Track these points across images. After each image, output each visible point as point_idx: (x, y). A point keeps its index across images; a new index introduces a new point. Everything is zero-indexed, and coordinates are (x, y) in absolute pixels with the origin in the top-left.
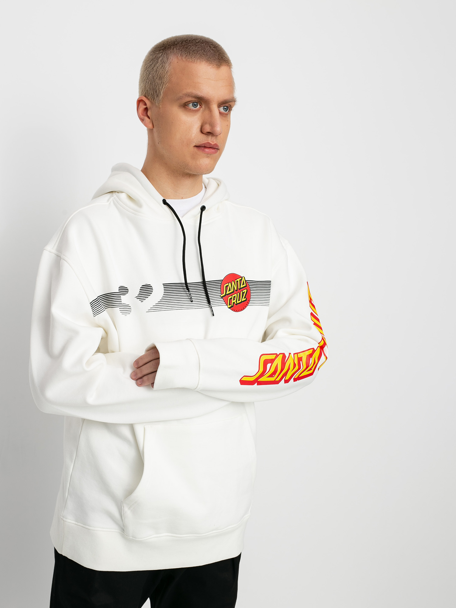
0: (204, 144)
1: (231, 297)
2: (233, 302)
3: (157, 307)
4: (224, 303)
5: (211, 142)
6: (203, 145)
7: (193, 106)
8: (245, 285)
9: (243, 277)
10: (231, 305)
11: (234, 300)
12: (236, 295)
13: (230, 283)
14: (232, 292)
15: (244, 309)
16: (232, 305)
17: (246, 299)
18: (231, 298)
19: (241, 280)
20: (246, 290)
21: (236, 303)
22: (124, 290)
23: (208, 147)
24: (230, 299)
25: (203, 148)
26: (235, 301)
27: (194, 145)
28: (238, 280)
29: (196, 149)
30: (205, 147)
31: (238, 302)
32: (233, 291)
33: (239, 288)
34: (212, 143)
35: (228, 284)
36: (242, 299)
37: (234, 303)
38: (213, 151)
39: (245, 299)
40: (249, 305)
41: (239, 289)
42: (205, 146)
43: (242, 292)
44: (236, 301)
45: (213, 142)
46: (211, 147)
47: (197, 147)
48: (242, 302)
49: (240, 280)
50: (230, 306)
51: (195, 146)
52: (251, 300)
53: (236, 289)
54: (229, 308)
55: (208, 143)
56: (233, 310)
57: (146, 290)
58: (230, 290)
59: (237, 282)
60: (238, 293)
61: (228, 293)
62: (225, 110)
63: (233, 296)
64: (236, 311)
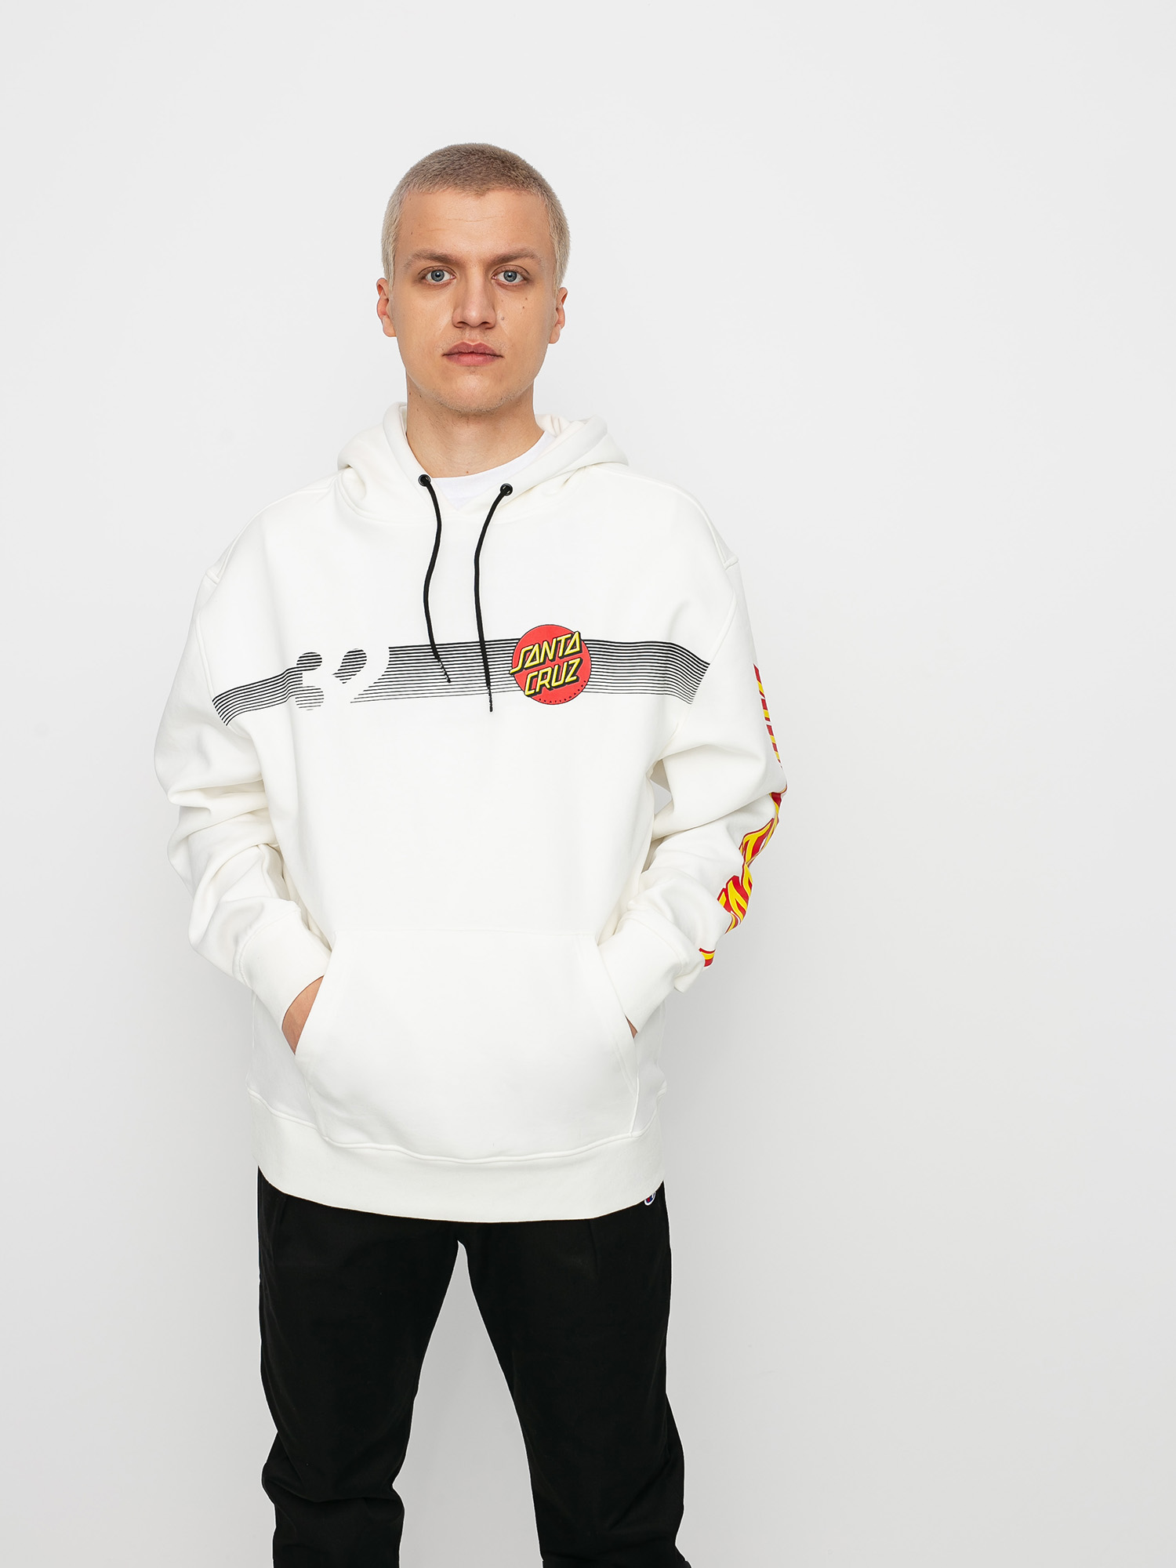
0: (456, 346)
1: (536, 673)
2: (540, 683)
3: (372, 693)
4: (517, 685)
5: (469, 340)
6: (456, 350)
8: (578, 649)
9: (577, 634)
10: (535, 689)
11: (543, 679)
12: (549, 670)
13: (537, 645)
14: (540, 664)
15: (571, 698)
16: (537, 690)
17: (578, 677)
18: (537, 676)
19: (571, 638)
20: (579, 659)
21: (548, 687)
22: (311, 660)
23: (465, 353)
24: (532, 678)
25: (457, 356)
26: (546, 682)
27: (441, 352)
28: (563, 639)
29: (445, 360)
30: (461, 353)
31: (554, 684)
32: (542, 661)
33: (560, 655)
34: (472, 344)
35: (531, 647)
36: (565, 678)
37: (541, 686)
38: (480, 358)
39: (575, 678)
40: (585, 690)
41: (560, 658)
42: (460, 350)
43: (566, 664)
44: (550, 683)
45: (473, 341)
46: (472, 353)
47: (448, 355)
48: (564, 684)
49: (566, 639)
50: (533, 692)
51: (444, 355)
52: (590, 680)
53: (551, 657)
54: (528, 696)
55: (464, 343)
56: (539, 700)
57: (355, 660)
58: (534, 660)
59: (558, 642)
60: (557, 667)
61: (528, 665)
62: (509, 279)
63: (541, 672)
64: (550, 703)
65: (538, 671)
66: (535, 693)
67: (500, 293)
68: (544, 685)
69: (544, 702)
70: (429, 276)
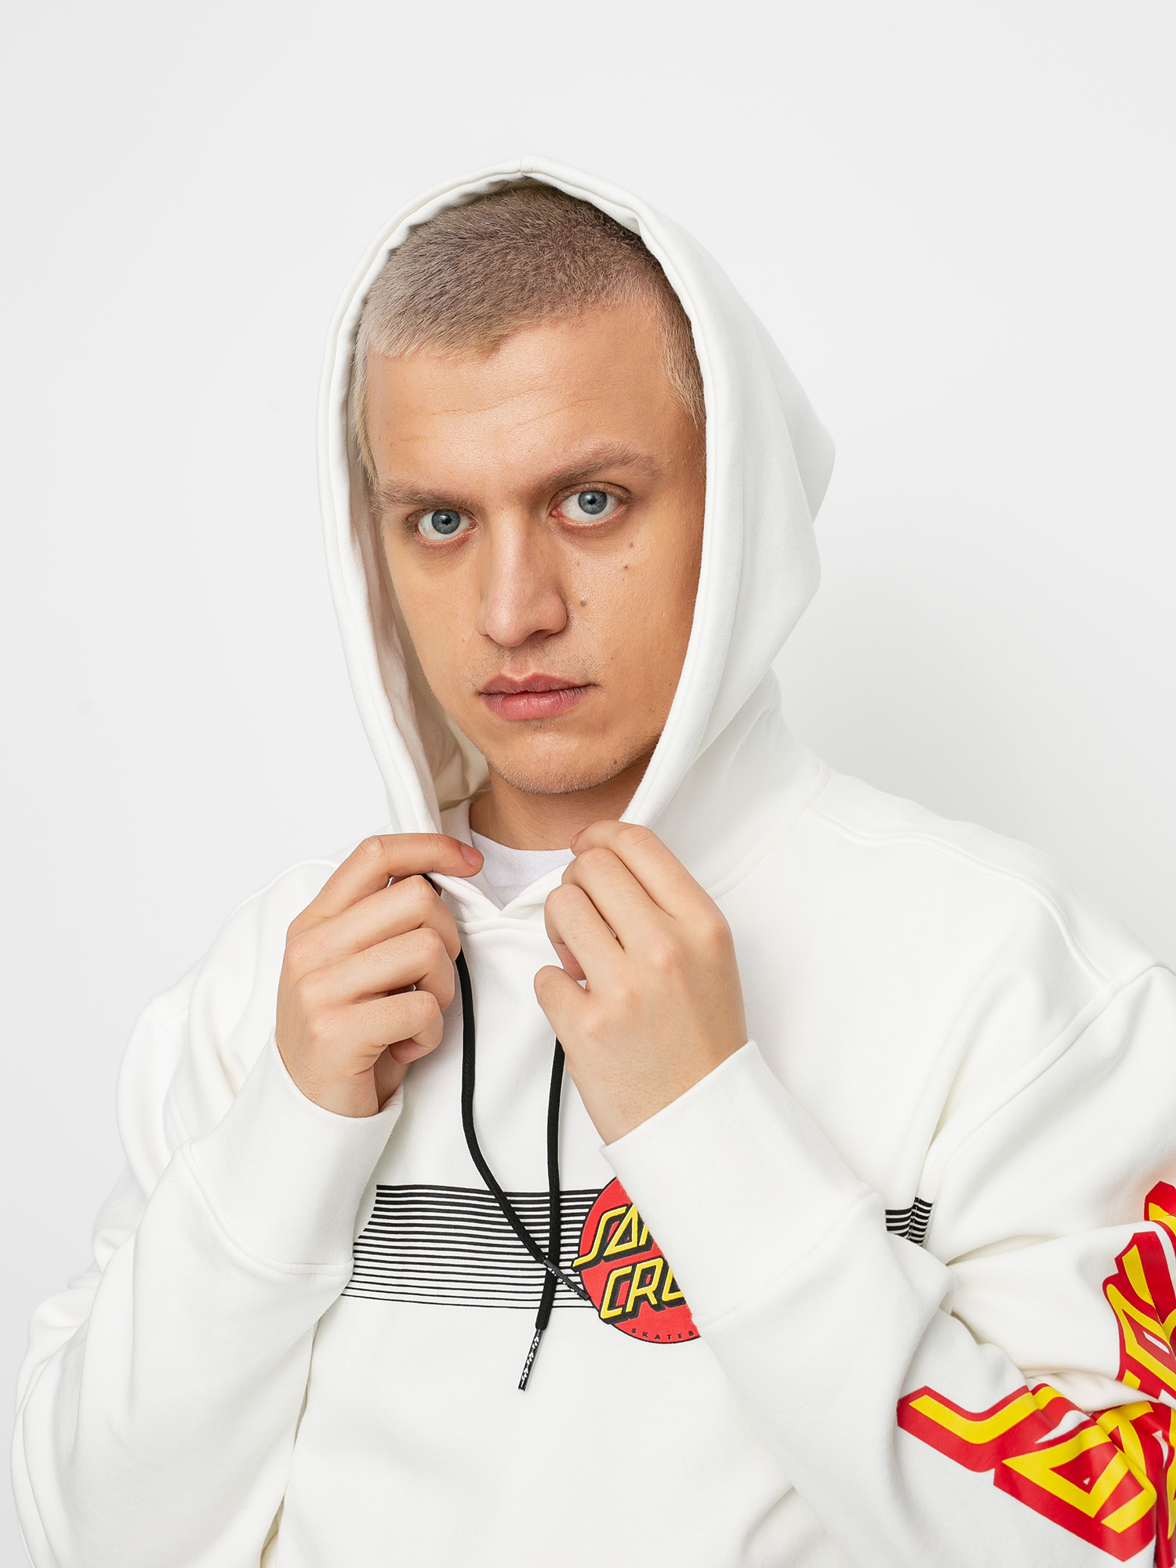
1: (628, 1270)
2: (635, 1292)
7: (439, 531)
10: (624, 1307)
11: (641, 1285)
12: (659, 1263)
14: (638, 1249)
16: (629, 1309)
18: (630, 1276)
21: (654, 1301)
23: (514, 694)
24: (618, 1280)
26: (649, 1290)
29: (481, 706)
30: (504, 695)
31: (667, 1296)
34: (516, 677)
35: (620, 1212)
37: (639, 1299)
38: (545, 702)
44: (658, 1293)
45: (521, 673)
47: (486, 695)
50: (618, 1312)
51: (476, 696)
54: (607, 1321)
56: (632, 1333)
58: (626, 1237)
61: (612, 1249)
62: (589, 507)
63: (640, 1267)
64: (657, 1339)
65: (634, 1266)
66: (624, 1316)
67: (572, 553)
68: (645, 1297)
69: (644, 1337)
70: (426, 522)
